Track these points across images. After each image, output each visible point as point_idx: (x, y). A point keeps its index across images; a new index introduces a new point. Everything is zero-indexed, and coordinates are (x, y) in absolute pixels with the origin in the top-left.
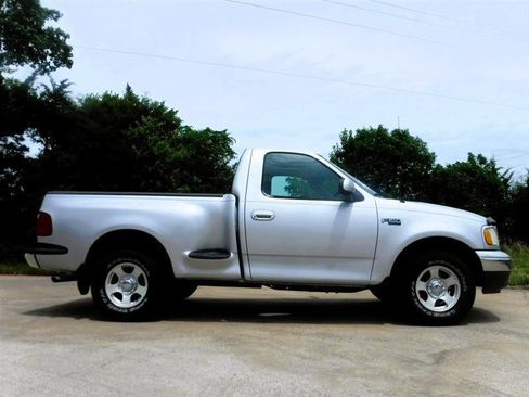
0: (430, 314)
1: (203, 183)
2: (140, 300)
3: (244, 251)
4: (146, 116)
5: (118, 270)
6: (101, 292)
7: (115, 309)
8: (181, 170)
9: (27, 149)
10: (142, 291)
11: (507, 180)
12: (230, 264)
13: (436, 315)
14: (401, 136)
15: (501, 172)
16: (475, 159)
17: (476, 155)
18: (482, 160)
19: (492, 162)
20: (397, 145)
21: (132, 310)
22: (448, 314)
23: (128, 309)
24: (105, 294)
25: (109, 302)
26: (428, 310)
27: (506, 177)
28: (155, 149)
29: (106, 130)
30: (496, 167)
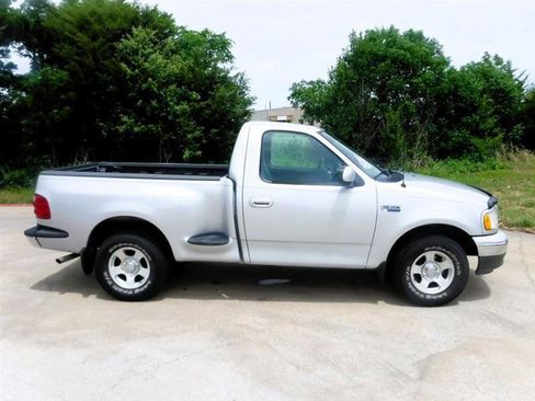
0: (422, 296)
2: (143, 281)
3: (242, 237)
4: (136, 28)
5: (120, 253)
6: (105, 274)
7: (120, 290)
8: (179, 86)
9: (15, 67)
10: (145, 273)
11: (521, 83)
12: (229, 249)
13: (428, 297)
15: (516, 75)
16: (491, 59)
17: (492, 54)
18: (498, 60)
19: (509, 63)
21: (137, 291)
22: (440, 296)
23: (133, 290)
24: (110, 277)
25: (114, 283)
26: (421, 293)
27: (521, 79)
28: (146, 64)
29: (97, 44)
30: (512, 68)
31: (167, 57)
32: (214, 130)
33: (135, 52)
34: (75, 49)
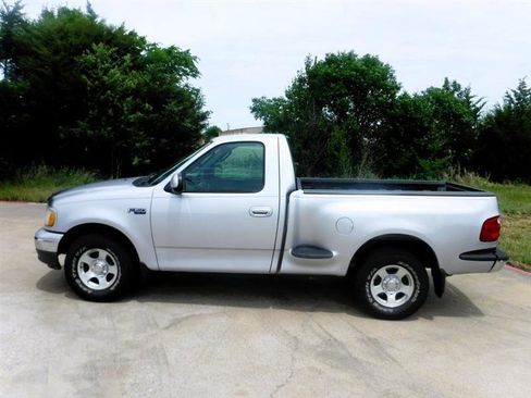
1: (154, 112)
4: (97, 44)
8: (134, 99)
11: (478, 110)
14: (371, 62)
15: (474, 100)
17: (451, 81)
18: (457, 87)
19: (468, 90)
20: (363, 73)
27: (478, 106)
28: (106, 78)
29: (58, 58)
30: (471, 95)
31: (125, 72)
32: (164, 141)
33: (95, 66)
34: (39, 62)
